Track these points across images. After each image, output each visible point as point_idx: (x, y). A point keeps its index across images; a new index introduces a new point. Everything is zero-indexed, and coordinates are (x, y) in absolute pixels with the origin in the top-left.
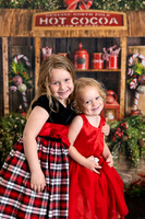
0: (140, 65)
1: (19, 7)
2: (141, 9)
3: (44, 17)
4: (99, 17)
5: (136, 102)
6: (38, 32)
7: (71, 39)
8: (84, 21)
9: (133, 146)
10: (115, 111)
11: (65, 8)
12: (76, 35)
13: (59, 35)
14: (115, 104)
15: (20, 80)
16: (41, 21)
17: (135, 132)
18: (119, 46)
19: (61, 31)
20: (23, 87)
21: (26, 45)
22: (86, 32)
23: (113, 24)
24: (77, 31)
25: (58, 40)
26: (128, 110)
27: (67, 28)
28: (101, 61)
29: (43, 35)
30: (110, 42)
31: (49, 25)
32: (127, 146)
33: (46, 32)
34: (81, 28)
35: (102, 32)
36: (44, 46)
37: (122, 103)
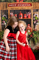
0: (36, 17)
1: (4, 2)
2: (36, 2)
3: (10, 4)
4: (25, 4)
5: (36, 27)
6: (9, 9)
7: (18, 10)
8: (21, 5)
9: (35, 39)
10: (30, 30)
11: (16, 2)
12: (19, 9)
13: (15, 9)
14: (30, 28)
15: (4, 22)
16: (10, 5)
17: (36, 35)
18: (31, 12)
19: (15, 8)
20: (5, 24)
21: (6, 12)
22: (22, 8)
23: (29, 6)
24: (19, 8)
25: (14, 11)
26: (34, 29)
27: (17, 7)
28: (26, 16)
29: (10, 9)
30: (28, 11)
31: (12, 6)
32: (33, 39)
33: (11, 8)
34: (20, 7)
35: (26, 8)
36: (11, 12)
37: (32, 27)
